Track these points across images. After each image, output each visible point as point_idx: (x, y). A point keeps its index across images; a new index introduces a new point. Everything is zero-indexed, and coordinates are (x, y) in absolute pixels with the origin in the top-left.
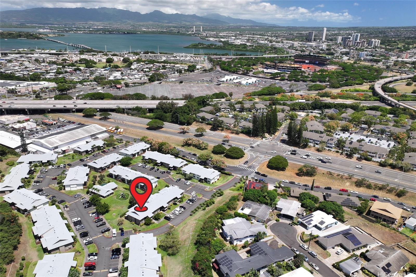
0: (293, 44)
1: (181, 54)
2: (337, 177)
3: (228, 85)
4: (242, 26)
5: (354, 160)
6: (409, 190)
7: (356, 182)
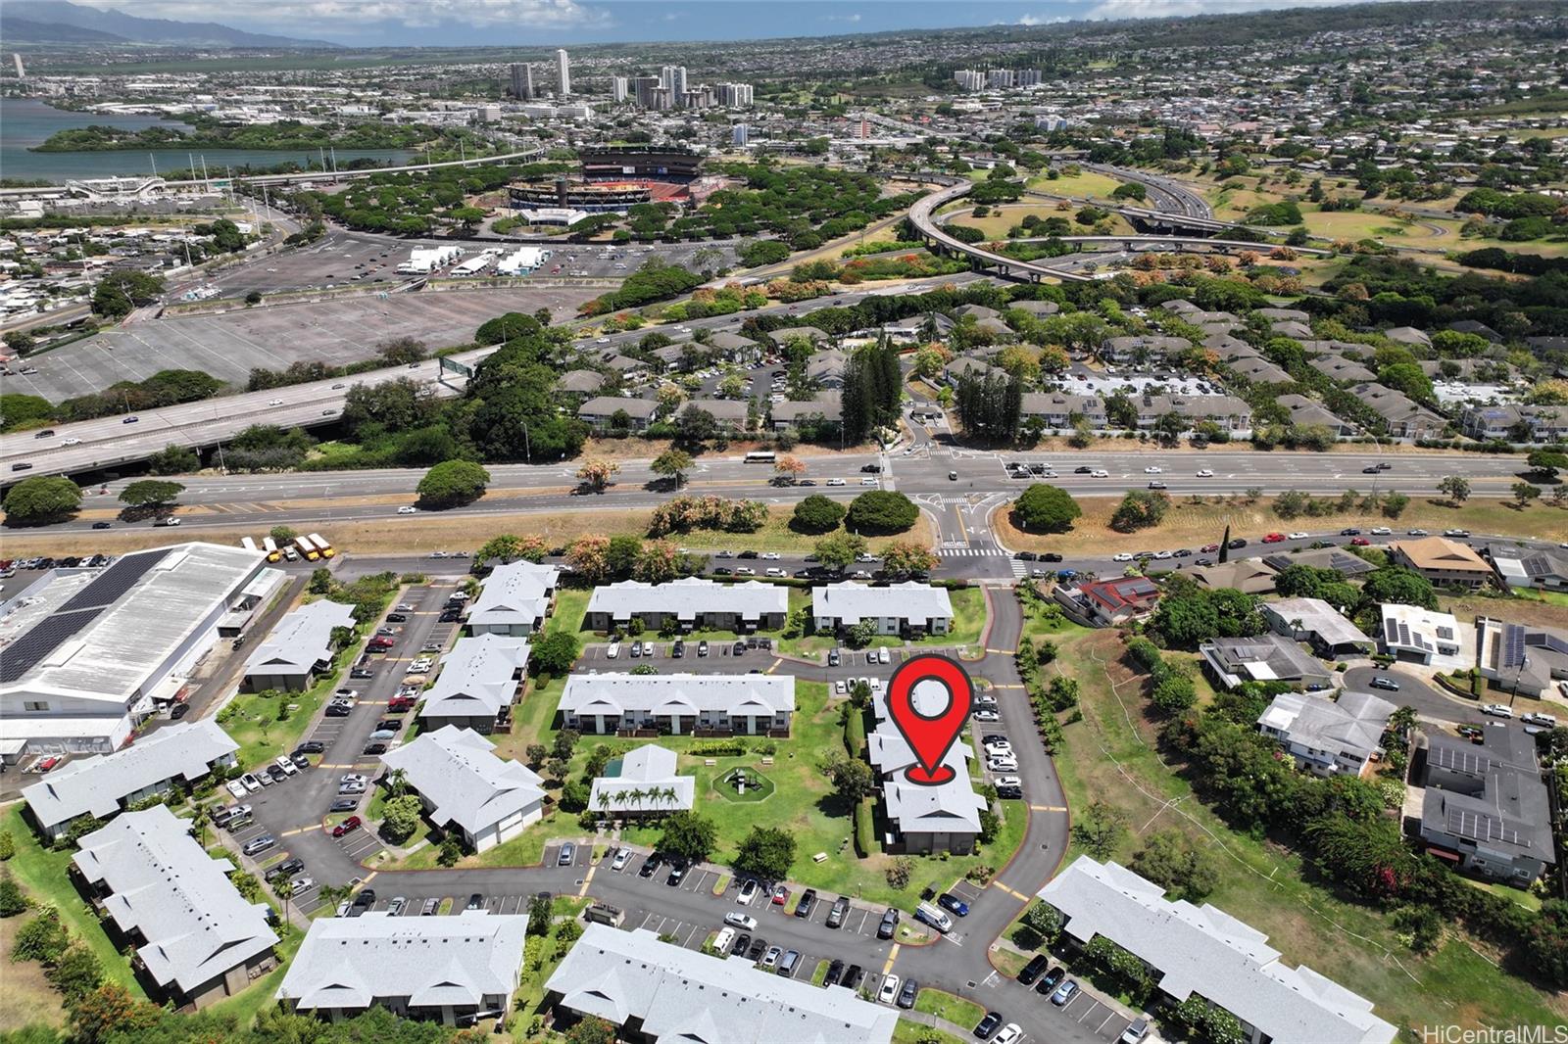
0: (483, 112)
1: (105, 182)
2: (1219, 506)
3: (455, 283)
4: (201, 51)
5: (1185, 449)
6: (1409, 494)
7: (1275, 508)
